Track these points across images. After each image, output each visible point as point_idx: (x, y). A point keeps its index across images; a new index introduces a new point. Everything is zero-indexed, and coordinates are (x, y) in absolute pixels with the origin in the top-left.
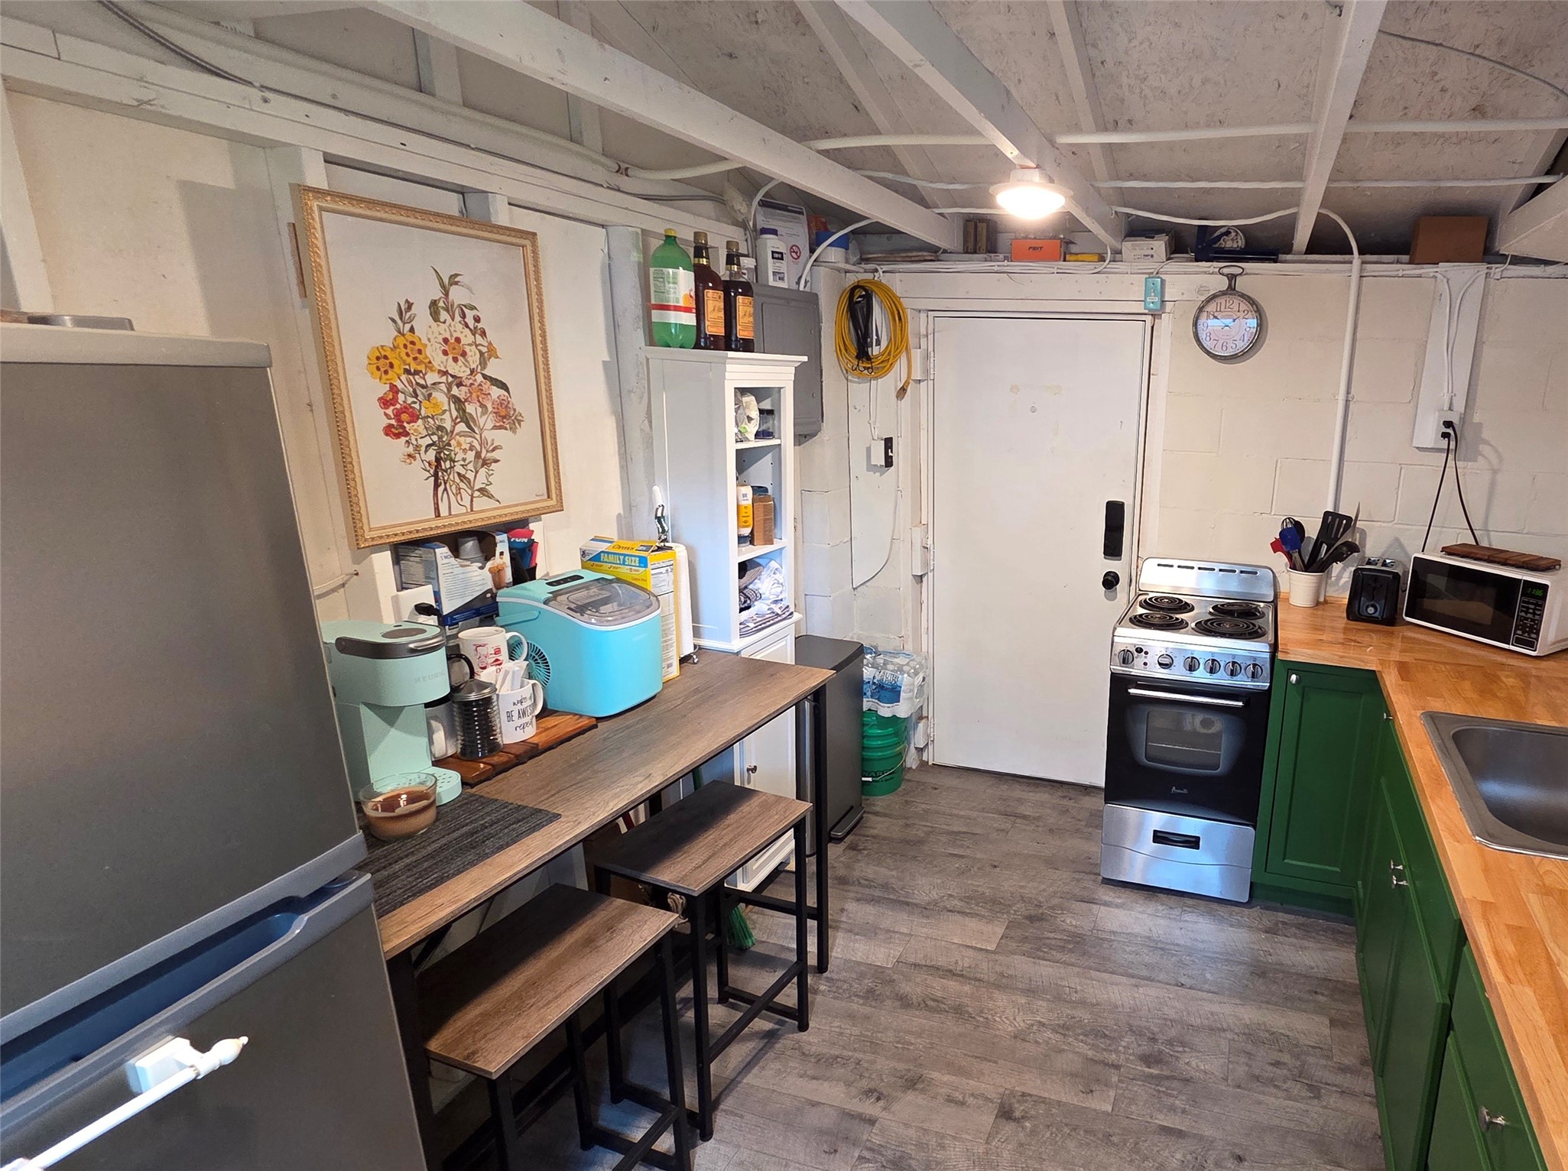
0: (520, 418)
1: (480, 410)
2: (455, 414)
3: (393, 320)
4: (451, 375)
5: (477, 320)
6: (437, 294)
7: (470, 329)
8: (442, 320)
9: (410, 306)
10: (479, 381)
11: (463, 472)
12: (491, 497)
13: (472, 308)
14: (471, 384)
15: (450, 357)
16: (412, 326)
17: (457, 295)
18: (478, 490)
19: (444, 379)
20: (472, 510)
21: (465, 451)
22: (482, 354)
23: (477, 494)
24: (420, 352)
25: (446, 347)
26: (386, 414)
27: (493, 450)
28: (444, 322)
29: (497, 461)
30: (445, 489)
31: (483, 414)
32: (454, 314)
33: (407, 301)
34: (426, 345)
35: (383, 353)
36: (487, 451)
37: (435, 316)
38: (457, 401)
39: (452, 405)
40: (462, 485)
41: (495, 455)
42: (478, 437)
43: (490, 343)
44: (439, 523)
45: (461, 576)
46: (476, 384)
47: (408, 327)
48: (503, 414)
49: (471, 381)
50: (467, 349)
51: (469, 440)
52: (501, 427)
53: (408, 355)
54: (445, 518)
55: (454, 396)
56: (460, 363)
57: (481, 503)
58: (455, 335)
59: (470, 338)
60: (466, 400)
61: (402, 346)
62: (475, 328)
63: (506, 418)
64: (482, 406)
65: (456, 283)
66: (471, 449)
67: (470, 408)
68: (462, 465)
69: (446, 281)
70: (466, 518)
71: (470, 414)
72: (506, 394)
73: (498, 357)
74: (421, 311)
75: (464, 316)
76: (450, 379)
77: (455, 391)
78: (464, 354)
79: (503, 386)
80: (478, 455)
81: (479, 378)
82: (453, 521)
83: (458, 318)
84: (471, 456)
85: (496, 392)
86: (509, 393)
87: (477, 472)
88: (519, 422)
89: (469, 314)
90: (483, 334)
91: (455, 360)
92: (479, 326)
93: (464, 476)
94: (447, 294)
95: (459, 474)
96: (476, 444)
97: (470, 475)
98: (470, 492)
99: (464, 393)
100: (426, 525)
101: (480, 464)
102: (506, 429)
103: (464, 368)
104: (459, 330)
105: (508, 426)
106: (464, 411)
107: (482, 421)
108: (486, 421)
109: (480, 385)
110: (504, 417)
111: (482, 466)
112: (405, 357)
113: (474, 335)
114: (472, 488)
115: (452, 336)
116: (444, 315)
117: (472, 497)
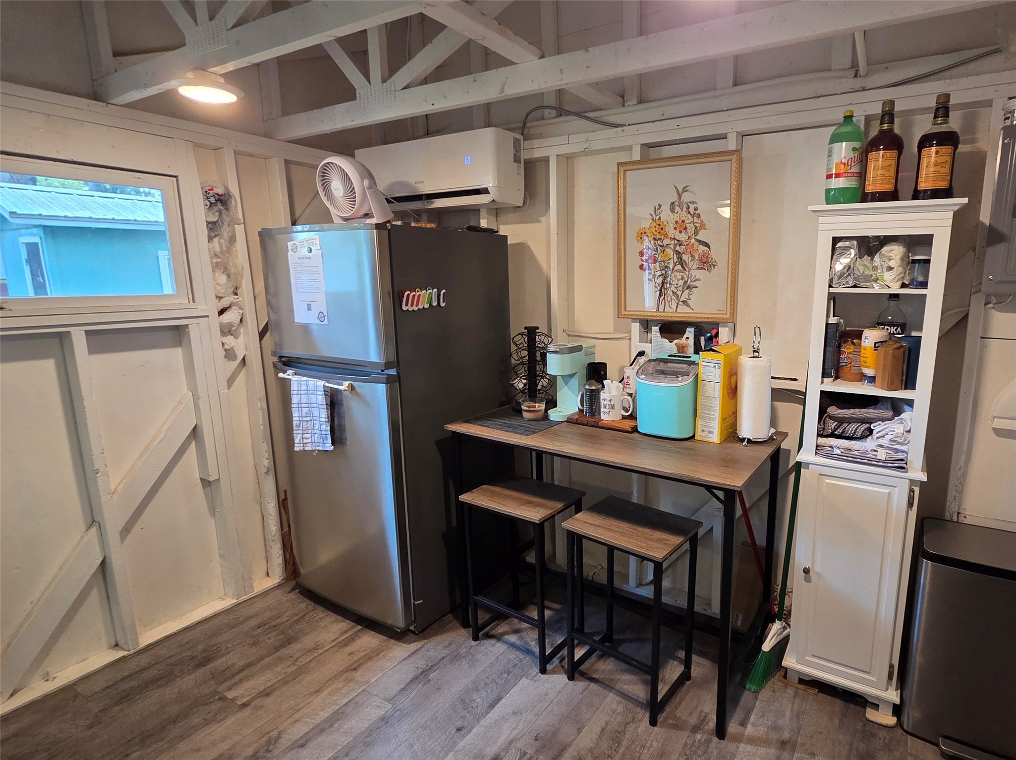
0: (715, 264)
1: (690, 258)
2: (676, 260)
3: (651, 215)
4: (677, 240)
5: (696, 209)
6: (675, 198)
7: (691, 215)
8: (676, 212)
9: (660, 206)
10: (692, 243)
11: (675, 290)
12: (688, 306)
13: (693, 203)
14: (688, 244)
15: (678, 230)
16: (660, 217)
17: (686, 197)
18: (682, 302)
19: (673, 242)
20: (676, 311)
21: (678, 280)
22: (696, 227)
23: (681, 303)
24: (662, 229)
25: (676, 226)
26: (641, 259)
27: (695, 281)
28: (677, 213)
29: (696, 287)
30: (664, 298)
31: (692, 260)
32: (683, 207)
33: (659, 205)
34: (666, 225)
35: (644, 231)
36: (691, 281)
37: (672, 210)
38: (678, 253)
39: (675, 255)
40: (673, 297)
41: (695, 284)
42: (687, 273)
43: (702, 221)
44: (658, 314)
45: (660, 343)
46: (691, 244)
47: (658, 217)
48: (704, 261)
49: (688, 243)
50: (688, 226)
51: (682, 274)
52: (701, 268)
53: (656, 231)
54: (660, 312)
55: (677, 251)
56: (683, 233)
57: (683, 309)
58: (682, 219)
59: (691, 219)
60: (683, 253)
61: (653, 227)
62: (694, 214)
63: (706, 263)
64: (692, 256)
65: (686, 191)
66: (682, 279)
67: (685, 257)
68: (676, 287)
69: (680, 191)
70: (672, 315)
71: (685, 261)
72: (708, 249)
73: (705, 229)
74: (666, 209)
75: (688, 208)
76: (676, 242)
77: (678, 248)
78: (686, 228)
79: (707, 245)
80: (686, 282)
81: (693, 241)
82: (665, 314)
83: (685, 209)
84: (681, 283)
85: (702, 248)
86: (710, 249)
87: (683, 292)
88: (714, 266)
89: (692, 207)
90: (699, 216)
91: (680, 232)
92: (697, 212)
93: (675, 293)
94: (680, 198)
95: (673, 291)
96: (685, 276)
97: (679, 293)
98: (677, 302)
99: (682, 249)
100: (652, 314)
101: (685, 288)
102: (705, 269)
103: (685, 236)
104: (684, 215)
105: (706, 268)
106: (681, 259)
107: (690, 265)
108: (693, 265)
109: (693, 245)
110: (704, 263)
111: (687, 289)
112: (654, 232)
113: (693, 218)
114: (678, 300)
115: (680, 219)
116: (677, 209)
117: (678, 304)
